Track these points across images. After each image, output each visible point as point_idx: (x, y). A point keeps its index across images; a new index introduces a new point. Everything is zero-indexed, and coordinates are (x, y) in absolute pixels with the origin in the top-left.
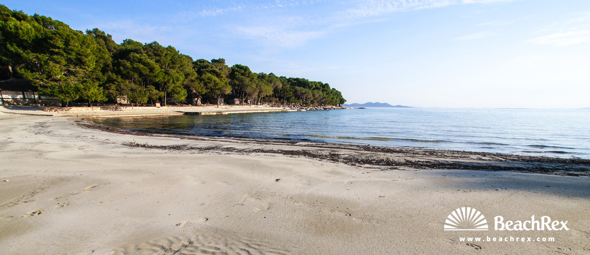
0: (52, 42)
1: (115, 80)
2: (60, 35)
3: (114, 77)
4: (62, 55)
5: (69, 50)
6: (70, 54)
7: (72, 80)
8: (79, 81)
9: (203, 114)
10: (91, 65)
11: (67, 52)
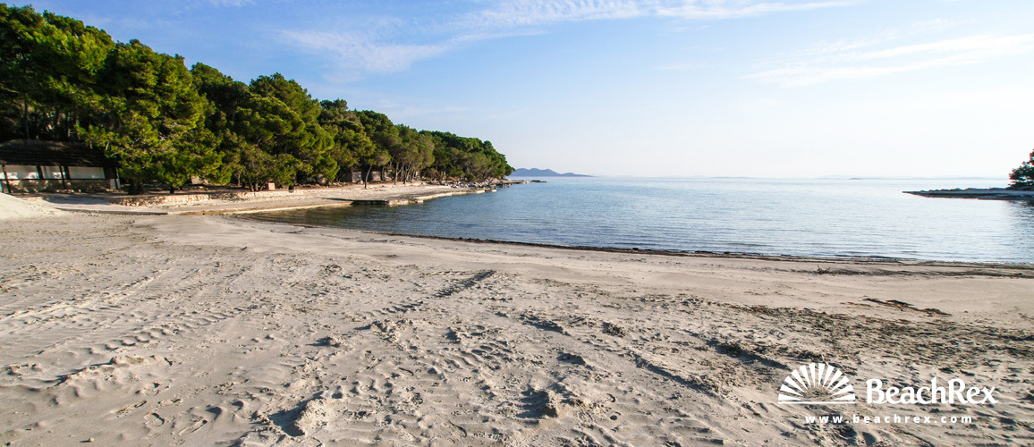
0: (138, 75)
1: (236, 146)
2: (152, 62)
3: (235, 138)
4: (152, 99)
5: (164, 90)
6: (168, 98)
7: (167, 146)
8: (175, 146)
9: (391, 204)
10: (196, 117)
11: (161, 95)
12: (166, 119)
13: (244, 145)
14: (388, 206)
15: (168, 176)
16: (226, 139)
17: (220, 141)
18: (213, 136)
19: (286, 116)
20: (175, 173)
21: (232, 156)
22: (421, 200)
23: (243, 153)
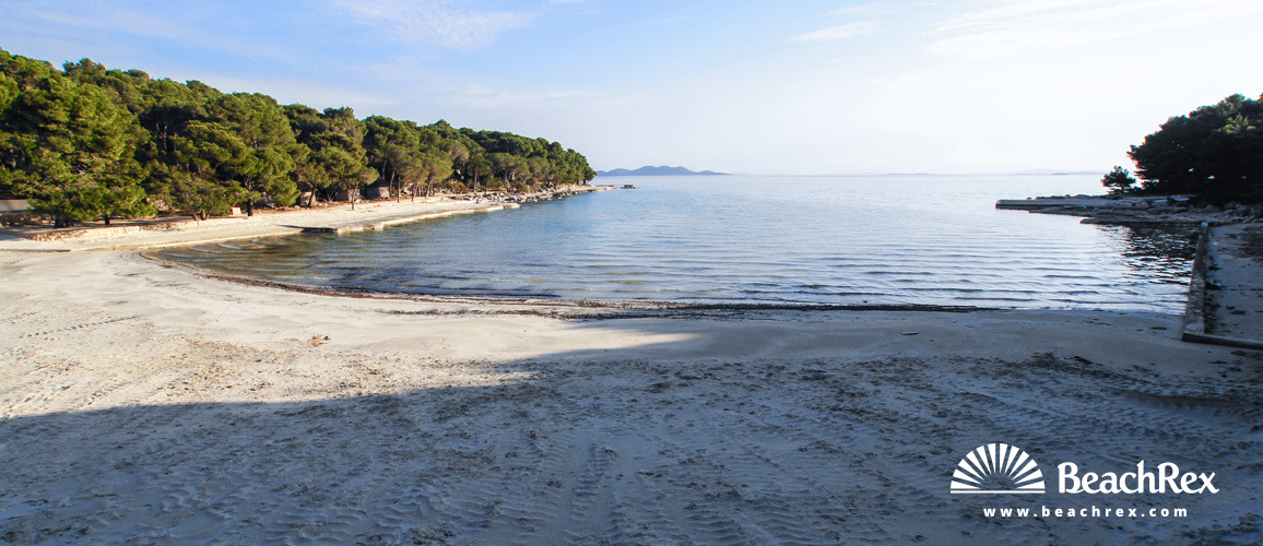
0: (47, 113)
1: (167, 176)
3: (165, 168)
4: (66, 136)
5: (79, 125)
6: (81, 133)
7: (85, 181)
8: (96, 180)
9: (340, 231)
10: (119, 150)
11: (75, 130)
12: (83, 154)
13: (176, 174)
14: (337, 234)
15: (75, 213)
16: (155, 169)
17: (148, 173)
18: (139, 168)
19: (224, 144)
20: (85, 210)
21: (161, 187)
22: (379, 227)
23: (175, 183)
